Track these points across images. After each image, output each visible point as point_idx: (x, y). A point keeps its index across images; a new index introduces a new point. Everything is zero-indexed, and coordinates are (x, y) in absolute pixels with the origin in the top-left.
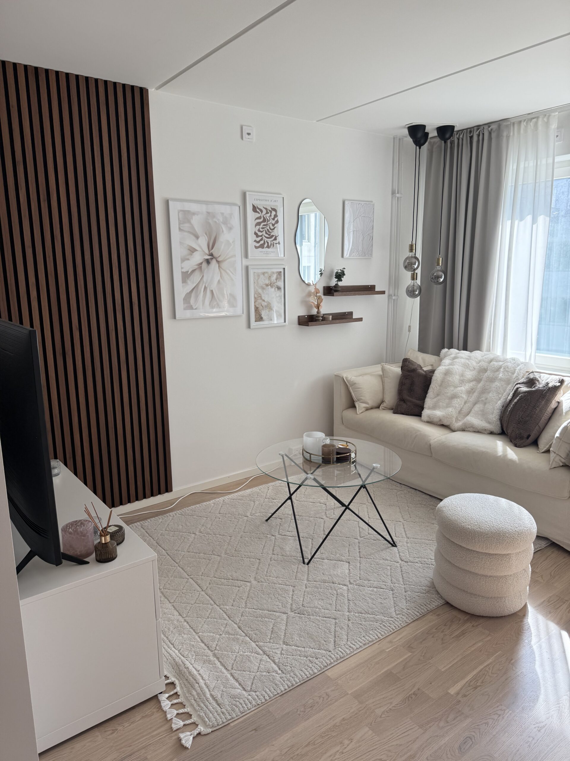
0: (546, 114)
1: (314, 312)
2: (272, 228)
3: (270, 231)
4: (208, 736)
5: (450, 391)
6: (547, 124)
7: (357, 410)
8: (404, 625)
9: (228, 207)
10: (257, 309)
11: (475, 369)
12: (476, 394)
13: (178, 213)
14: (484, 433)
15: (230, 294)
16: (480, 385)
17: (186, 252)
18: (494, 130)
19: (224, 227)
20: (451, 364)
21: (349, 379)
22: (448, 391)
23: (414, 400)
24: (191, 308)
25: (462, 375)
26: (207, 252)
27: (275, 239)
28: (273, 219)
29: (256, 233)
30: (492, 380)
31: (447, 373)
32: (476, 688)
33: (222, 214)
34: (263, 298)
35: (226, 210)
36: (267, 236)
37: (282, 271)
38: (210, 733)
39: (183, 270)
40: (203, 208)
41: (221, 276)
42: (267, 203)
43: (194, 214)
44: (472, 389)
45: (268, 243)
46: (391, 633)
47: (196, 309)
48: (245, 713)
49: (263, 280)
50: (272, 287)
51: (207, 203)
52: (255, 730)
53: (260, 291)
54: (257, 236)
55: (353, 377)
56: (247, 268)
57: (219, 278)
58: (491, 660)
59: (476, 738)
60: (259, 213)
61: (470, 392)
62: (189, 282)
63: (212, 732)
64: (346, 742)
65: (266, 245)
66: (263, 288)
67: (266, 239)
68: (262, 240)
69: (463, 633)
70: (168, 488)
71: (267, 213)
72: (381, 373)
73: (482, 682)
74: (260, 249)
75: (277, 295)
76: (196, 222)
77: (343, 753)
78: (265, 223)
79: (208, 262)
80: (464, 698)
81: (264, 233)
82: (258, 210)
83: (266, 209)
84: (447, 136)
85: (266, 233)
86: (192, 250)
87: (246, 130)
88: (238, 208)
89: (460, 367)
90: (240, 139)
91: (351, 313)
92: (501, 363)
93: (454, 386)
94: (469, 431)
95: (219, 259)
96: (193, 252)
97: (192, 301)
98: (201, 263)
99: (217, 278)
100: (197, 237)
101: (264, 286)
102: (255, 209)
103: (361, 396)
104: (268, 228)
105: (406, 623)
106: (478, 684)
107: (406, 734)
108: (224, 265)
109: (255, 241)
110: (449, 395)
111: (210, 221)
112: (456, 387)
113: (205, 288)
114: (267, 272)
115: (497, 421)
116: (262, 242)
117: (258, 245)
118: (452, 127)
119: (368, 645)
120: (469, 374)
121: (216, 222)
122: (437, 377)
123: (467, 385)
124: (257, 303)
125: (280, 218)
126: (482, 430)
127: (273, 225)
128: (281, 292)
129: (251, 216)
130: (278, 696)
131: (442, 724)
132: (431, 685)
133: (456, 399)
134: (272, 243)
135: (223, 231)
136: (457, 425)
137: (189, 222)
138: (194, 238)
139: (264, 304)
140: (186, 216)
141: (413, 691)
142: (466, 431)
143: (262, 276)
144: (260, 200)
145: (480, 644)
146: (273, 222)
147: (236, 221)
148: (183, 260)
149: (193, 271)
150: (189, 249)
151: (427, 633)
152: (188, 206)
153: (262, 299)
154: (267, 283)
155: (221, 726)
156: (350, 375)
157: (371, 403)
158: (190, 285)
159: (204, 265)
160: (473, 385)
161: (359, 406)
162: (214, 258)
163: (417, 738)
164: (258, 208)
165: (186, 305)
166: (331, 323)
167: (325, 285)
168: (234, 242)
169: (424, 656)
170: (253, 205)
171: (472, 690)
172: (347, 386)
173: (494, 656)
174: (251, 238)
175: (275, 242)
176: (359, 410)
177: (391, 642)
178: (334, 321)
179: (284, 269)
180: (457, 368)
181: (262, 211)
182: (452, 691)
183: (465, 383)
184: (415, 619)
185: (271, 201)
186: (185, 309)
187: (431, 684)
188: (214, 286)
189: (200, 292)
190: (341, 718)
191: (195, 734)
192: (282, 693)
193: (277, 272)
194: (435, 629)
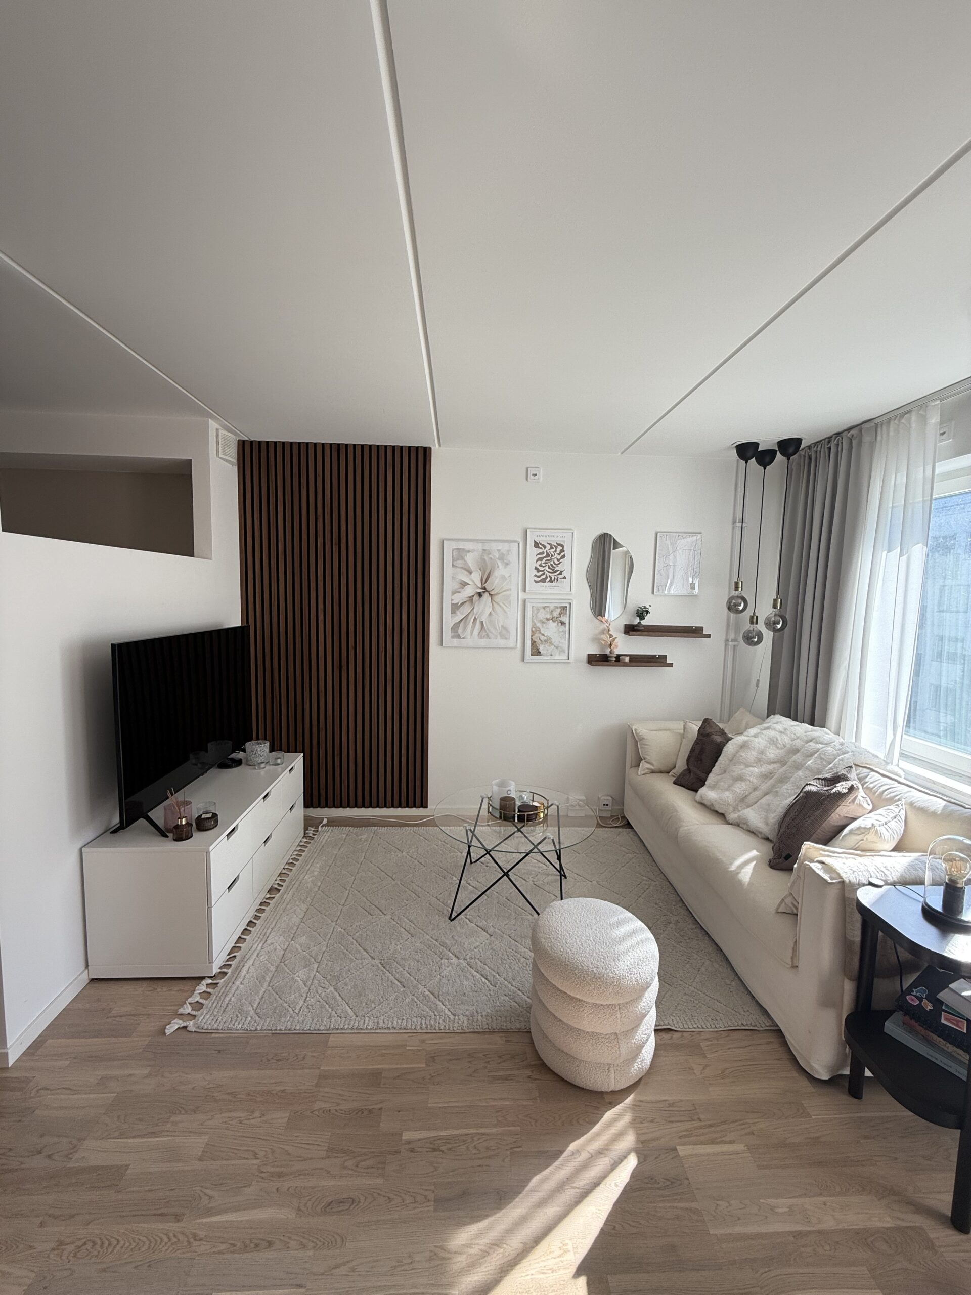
0: (920, 405)
1: (608, 652)
2: (557, 562)
3: (554, 566)
4: (189, 1034)
5: (738, 770)
6: (923, 420)
7: (639, 770)
8: (458, 1031)
9: (506, 544)
10: (533, 643)
11: (785, 746)
12: (771, 781)
13: (453, 551)
14: (758, 836)
15: (502, 626)
16: (782, 770)
17: (456, 586)
18: (855, 436)
19: (499, 563)
20: (755, 736)
21: (638, 732)
22: (734, 769)
23: (699, 772)
24: (459, 637)
25: (762, 752)
26: (480, 585)
27: (561, 573)
28: (559, 554)
29: (536, 568)
30: (798, 767)
31: (744, 746)
32: (434, 1150)
33: (499, 551)
34: (542, 632)
35: (504, 547)
36: (550, 570)
37: (568, 605)
38: (192, 1032)
39: (454, 602)
40: (480, 547)
41: (493, 609)
42: (552, 539)
43: (469, 551)
44: (771, 774)
45: (551, 577)
46: (434, 1031)
47: (463, 638)
48: (231, 1032)
49: (543, 615)
50: (554, 621)
51: (483, 541)
52: (219, 1051)
53: (538, 625)
54: (538, 571)
55: (645, 731)
56: (525, 601)
57: (491, 610)
58: (494, 1130)
59: (357, 1207)
60: (542, 549)
61: (766, 776)
62: (458, 613)
63: (195, 1032)
64: (257, 1114)
65: (548, 579)
66: (543, 623)
67: (548, 574)
68: (543, 574)
69: (506, 1078)
70: (424, 804)
71: (552, 548)
72: (682, 731)
73: (450, 1149)
74: (541, 584)
75: (561, 630)
76: (470, 560)
77: (240, 1123)
78: (549, 558)
79: (480, 595)
80: (409, 1153)
81: (547, 568)
82: (540, 546)
83: (551, 545)
84: (791, 450)
85: (549, 568)
86: (464, 584)
87: (531, 472)
88: (517, 544)
89: (764, 741)
90: (525, 480)
91: (665, 657)
92: (821, 746)
93: (745, 764)
94: (742, 828)
95: (492, 593)
96: (465, 586)
97: (460, 631)
98: (473, 596)
99: (488, 610)
100: (471, 573)
101: (544, 620)
102: (536, 545)
103: (647, 755)
104: (552, 563)
105: (462, 1029)
106: (443, 1148)
107: (307, 1147)
108: (496, 598)
109: (535, 576)
110: (735, 774)
111: (486, 558)
112: (747, 766)
113: (475, 619)
114: (548, 607)
115: (775, 824)
116: (544, 577)
117: (539, 579)
118: (799, 441)
119: (397, 1032)
120: (772, 753)
121: (491, 558)
122: (729, 748)
123: (764, 766)
124: (533, 637)
125: (567, 552)
126: (757, 830)
127: (558, 560)
128: (565, 627)
129: (532, 552)
130: (270, 1032)
131: (349, 1164)
132: (397, 1113)
133: (740, 782)
134: (556, 577)
135: (498, 567)
136: (732, 816)
137: (463, 559)
138: (466, 572)
139: (542, 638)
140: (460, 554)
141: (370, 1107)
142: (741, 827)
143: (542, 610)
144: (543, 536)
145: (507, 1103)
146: (559, 557)
147: (514, 558)
148: (453, 593)
149: (463, 603)
150: (461, 583)
151: (469, 1055)
152: (461, 545)
153: (540, 633)
154: (548, 617)
155: (204, 1031)
156: (642, 729)
157: (656, 766)
158: (459, 616)
159: (476, 598)
160: (774, 769)
161: (642, 766)
162: (487, 591)
163: (311, 1159)
164: (541, 544)
165: (453, 634)
166: (626, 665)
167: (627, 623)
168: (510, 576)
169: (432, 1077)
170: (535, 542)
171: (428, 1150)
172: (637, 741)
173: (503, 1128)
174: (531, 573)
175: (559, 576)
176: (641, 771)
177: (423, 1041)
178: (631, 664)
179: (570, 603)
180: (760, 742)
181: (545, 547)
182: (406, 1136)
183: (762, 763)
184: (476, 1031)
185: (558, 536)
186: (452, 637)
187: (399, 1112)
188: (484, 618)
189: (469, 623)
190: (282, 1088)
191: (182, 1025)
192: (275, 1032)
193: (562, 607)
194: (484, 1055)
